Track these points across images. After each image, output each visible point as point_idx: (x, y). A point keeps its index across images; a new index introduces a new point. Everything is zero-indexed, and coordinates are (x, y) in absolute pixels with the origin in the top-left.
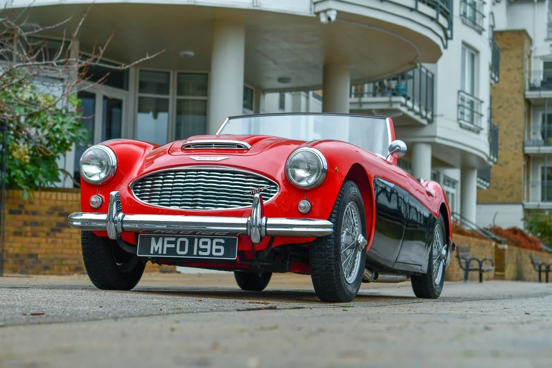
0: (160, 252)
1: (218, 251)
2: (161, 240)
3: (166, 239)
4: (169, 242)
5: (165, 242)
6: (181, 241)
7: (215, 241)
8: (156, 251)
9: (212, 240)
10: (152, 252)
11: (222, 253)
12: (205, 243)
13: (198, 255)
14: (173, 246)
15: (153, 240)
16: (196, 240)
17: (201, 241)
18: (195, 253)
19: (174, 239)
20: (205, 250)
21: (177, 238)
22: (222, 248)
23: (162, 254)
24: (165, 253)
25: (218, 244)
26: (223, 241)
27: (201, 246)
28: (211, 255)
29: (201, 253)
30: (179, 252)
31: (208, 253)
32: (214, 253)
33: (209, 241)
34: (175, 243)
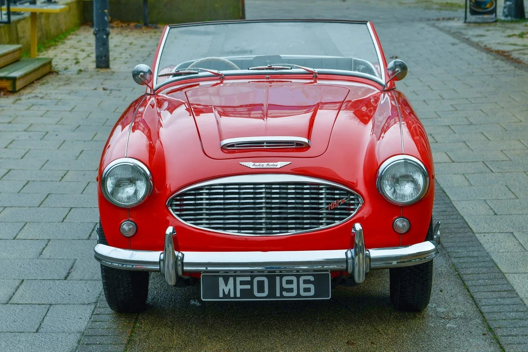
0: (232, 295)
1: (307, 290)
2: (231, 280)
3: (239, 279)
4: (242, 283)
5: (238, 283)
6: (258, 281)
7: (302, 279)
8: (226, 293)
9: (298, 277)
10: (221, 295)
11: (312, 293)
12: (290, 282)
13: (282, 296)
14: (248, 287)
15: (221, 280)
16: (278, 279)
17: (285, 279)
18: (278, 294)
19: (249, 279)
20: (291, 290)
21: (253, 277)
22: (312, 287)
23: (235, 297)
24: (238, 295)
25: (305, 282)
26: (312, 278)
27: (285, 286)
28: (298, 295)
29: (285, 294)
30: (256, 294)
31: (295, 293)
32: (302, 293)
33: (294, 279)
34: (251, 283)
